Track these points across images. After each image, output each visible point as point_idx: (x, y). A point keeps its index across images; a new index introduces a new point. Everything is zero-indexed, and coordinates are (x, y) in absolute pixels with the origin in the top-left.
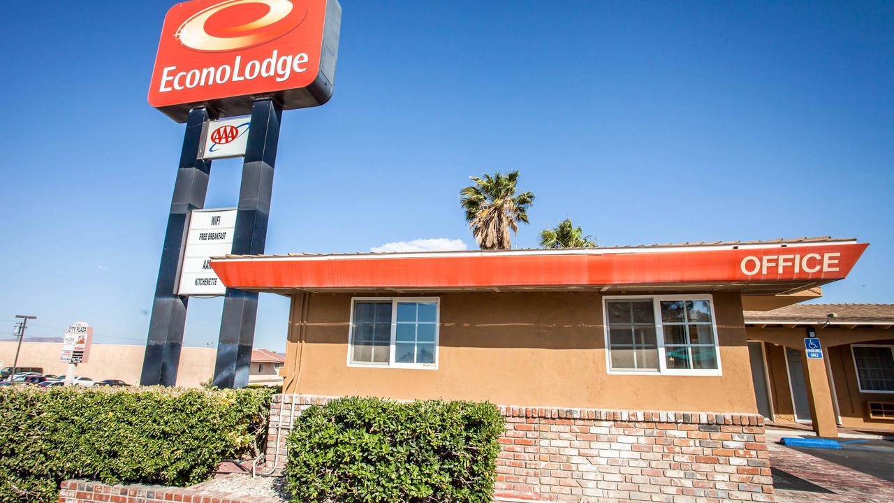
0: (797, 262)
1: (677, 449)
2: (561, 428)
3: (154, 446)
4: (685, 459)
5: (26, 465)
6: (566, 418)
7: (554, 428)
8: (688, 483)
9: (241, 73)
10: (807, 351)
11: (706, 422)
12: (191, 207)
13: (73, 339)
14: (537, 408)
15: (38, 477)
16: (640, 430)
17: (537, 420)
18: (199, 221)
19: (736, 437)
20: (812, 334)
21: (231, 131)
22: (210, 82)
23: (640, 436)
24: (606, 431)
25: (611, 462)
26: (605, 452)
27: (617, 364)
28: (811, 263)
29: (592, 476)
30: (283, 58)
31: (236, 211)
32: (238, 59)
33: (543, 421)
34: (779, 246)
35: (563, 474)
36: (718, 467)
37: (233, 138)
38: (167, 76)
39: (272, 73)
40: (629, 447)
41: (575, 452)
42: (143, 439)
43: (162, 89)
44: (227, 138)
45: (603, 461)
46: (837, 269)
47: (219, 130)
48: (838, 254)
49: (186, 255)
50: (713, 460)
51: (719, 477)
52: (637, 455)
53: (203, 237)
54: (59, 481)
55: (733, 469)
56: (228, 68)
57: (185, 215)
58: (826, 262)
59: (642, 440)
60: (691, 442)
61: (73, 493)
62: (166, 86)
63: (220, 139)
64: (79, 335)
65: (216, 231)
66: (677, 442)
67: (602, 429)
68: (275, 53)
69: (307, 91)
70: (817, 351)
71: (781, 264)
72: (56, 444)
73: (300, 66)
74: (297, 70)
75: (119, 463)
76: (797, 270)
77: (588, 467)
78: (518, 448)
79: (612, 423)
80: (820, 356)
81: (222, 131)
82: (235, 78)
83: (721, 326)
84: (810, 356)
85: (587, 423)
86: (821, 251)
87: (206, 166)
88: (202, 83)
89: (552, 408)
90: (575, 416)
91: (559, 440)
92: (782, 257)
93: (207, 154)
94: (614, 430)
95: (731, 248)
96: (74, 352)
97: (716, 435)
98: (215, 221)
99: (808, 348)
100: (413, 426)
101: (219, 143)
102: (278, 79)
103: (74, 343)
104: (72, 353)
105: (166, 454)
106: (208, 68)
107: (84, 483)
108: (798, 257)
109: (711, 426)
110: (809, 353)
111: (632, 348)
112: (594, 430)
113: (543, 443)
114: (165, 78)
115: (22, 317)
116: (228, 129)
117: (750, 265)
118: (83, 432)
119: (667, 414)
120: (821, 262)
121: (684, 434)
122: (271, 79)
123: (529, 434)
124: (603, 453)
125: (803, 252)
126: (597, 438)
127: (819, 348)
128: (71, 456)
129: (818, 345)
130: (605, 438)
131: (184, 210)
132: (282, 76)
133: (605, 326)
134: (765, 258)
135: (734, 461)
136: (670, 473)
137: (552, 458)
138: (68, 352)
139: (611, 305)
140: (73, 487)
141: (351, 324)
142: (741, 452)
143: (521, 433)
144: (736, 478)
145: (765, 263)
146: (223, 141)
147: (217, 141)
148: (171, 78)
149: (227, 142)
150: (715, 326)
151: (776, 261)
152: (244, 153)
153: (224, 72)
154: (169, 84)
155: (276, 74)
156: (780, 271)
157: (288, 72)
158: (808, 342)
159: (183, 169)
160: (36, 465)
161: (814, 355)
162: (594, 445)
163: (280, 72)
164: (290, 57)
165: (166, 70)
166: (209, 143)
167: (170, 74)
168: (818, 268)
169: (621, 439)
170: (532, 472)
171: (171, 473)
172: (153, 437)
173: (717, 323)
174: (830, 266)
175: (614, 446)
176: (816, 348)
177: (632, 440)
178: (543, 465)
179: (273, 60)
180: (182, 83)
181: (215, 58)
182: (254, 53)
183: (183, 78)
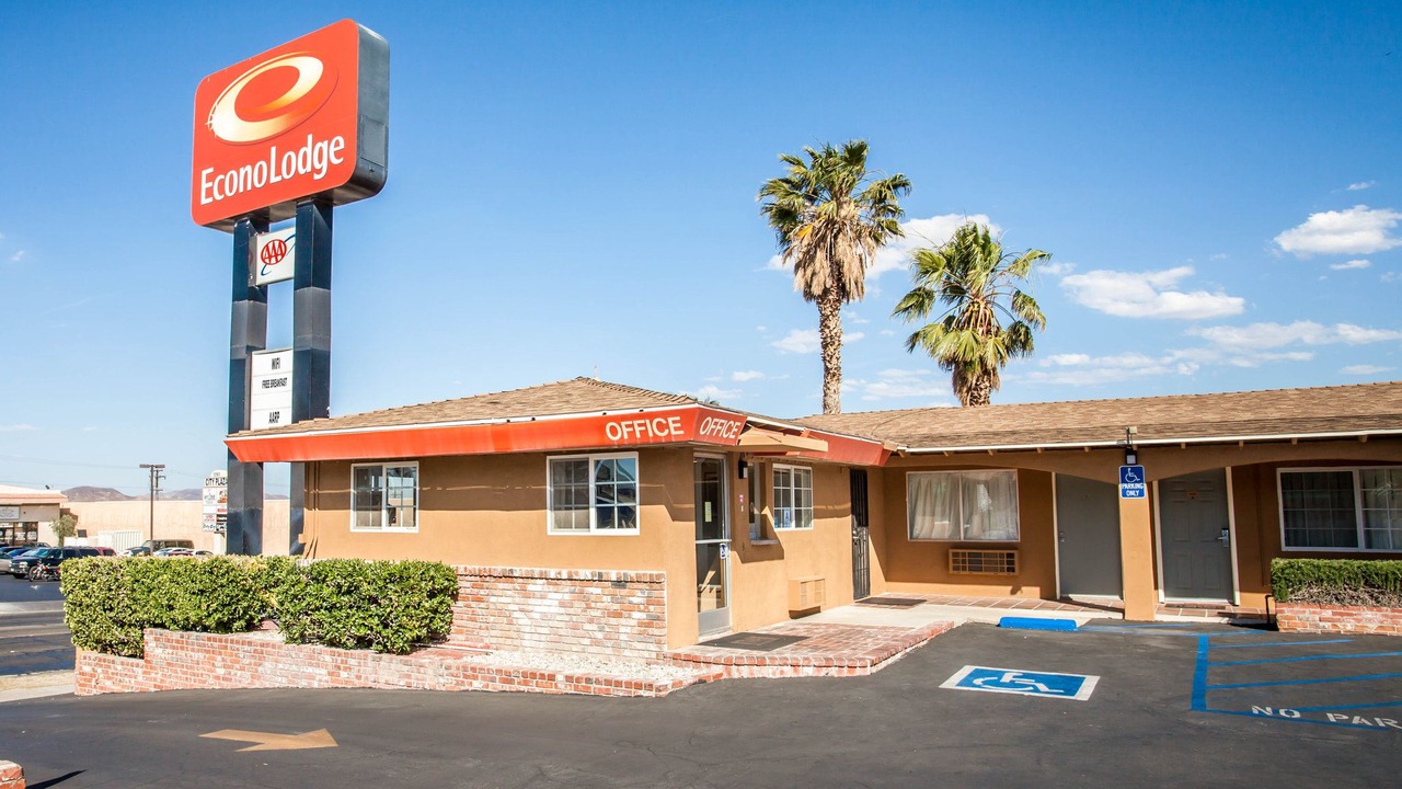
0: (649, 426)
1: (593, 605)
2: (506, 586)
3: (196, 600)
4: (598, 613)
5: (121, 616)
6: (508, 577)
7: (501, 586)
8: (600, 635)
9: (278, 172)
10: (1121, 486)
11: (615, 579)
12: (250, 349)
13: (213, 497)
14: (487, 568)
15: (130, 626)
16: (567, 587)
17: (487, 579)
18: (260, 365)
19: (639, 594)
20: (1131, 459)
21: (280, 246)
22: (249, 188)
23: (565, 592)
24: (539, 588)
25: (545, 617)
26: (539, 607)
27: (559, 524)
28: (661, 427)
29: (527, 629)
30: (319, 145)
31: (292, 351)
32: (273, 149)
33: (493, 579)
34: (637, 411)
35: (507, 627)
36: (623, 621)
37: (283, 255)
38: (207, 182)
39: (309, 169)
40: (556, 603)
41: (516, 607)
42: (188, 595)
43: (204, 201)
44: (276, 256)
45: (537, 616)
46: (682, 432)
47: (267, 246)
48: (678, 418)
49: (252, 408)
50: (618, 615)
51: (622, 630)
52: (562, 610)
53: (266, 384)
54: (142, 628)
55: (634, 623)
56: (264, 163)
57: (244, 360)
58: (672, 426)
59: (567, 597)
60: (605, 598)
61: (152, 637)
62: (207, 197)
63: (270, 257)
64: (219, 490)
65: (278, 377)
66: (593, 598)
67: (536, 586)
68: (310, 137)
69: (351, 185)
70: (1138, 486)
71: (638, 429)
72: (134, 599)
73: (337, 155)
74: (336, 161)
75: (175, 613)
76: (651, 434)
77: (526, 621)
78: (473, 604)
79: (544, 581)
80: (1141, 494)
81: (271, 246)
82: (274, 179)
83: (644, 485)
84: (1124, 495)
85: (525, 581)
86: (665, 415)
87: (260, 294)
88: (241, 190)
89: (499, 569)
90: (515, 575)
91: (504, 597)
92: (636, 422)
93: (260, 280)
94: (546, 588)
95: (600, 414)
96: (218, 516)
97: (624, 592)
98: (275, 364)
99: (1124, 481)
100: (350, 580)
101: (270, 264)
102: (317, 177)
103: (215, 502)
104: (215, 517)
105: (204, 606)
106: (244, 166)
107: (159, 630)
108: (648, 421)
109: (619, 583)
110: (1124, 491)
111: (571, 509)
112: (530, 588)
113: (493, 599)
114: (205, 185)
115: (148, 466)
116: (277, 243)
117: (614, 431)
118: (150, 591)
119: (585, 573)
120: (667, 426)
121: (599, 591)
122: (309, 175)
123: (482, 592)
124: (537, 609)
125: (651, 416)
126: (533, 595)
127: (1141, 481)
128: (146, 609)
129: (1140, 476)
130: (538, 595)
131: (243, 355)
132: (319, 171)
133: (548, 487)
134: (623, 423)
135: (636, 615)
136: (587, 626)
137: (501, 612)
138: (210, 516)
139: (554, 464)
140: (151, 633)
141: (352, 490)
142: (642, 607)
143: (476, 590)
144: (637, 629)
145: (624, 428)
146: (273, 260)
147: (267, 260)
148: (210, 184)
149: (277, 262)
150: (638, 485)
151: (632, 426)
152: (292, 274)
153: (260, 170)
154: (209, 192)
155: (314, 170)
156: (638, 435)
157: (325, 165)
158: (1124, 471)
159: (236, 302)
160: (127, 616)
161: (1132, 493)
162: (531, 601)
163: (317, 166)
164: (326, 142)
165: (204, 175)
166: (260, 264)
167: (210, 178)
168: (666, 431)
169: (551, 595)
170: (483, 625)
171: (210, 622)
172: (194, 593)
173: (640, 482)
174: (676, 429)
175: (545, 602)
176: (1136, 482)
177: (559, 596)
178: (492, 619)
179: (308, 149)
180: (221, 191)
181: (251, 152)
182: (288, 141)
183: (222, 183)
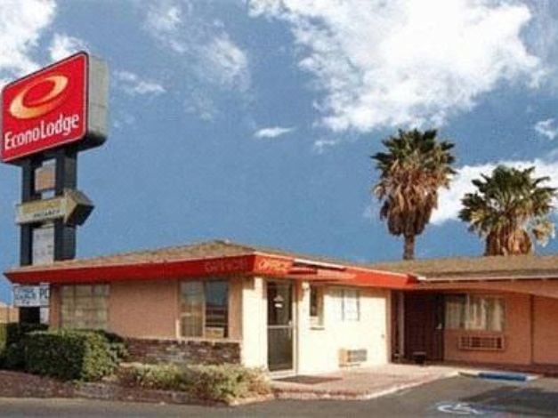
1: (202, 358)
6: (156, 343)
7: (152, 347)
9: (45, 133)
16: (188, 349)
22: (31, 141)
30: (66, 119)
33: (147, 345)
39: (61, 131)
40: (182, 357)
43: (7, 148)
56: (37, 129)
62: (8, 146)
67: (171, 348)
68: (61, 116)
73: (75, 124)
74: (75, 126)
78: (137, 357)
87: (38, 195)
88: (26, 142)
94: (176, 349)
97: (219, 352)
102: (65, 134)
106: (27, 131)
112: (168, 349)
114: (7, 140)
119: (198, 342)
122: (61, 135)
123: (141, 351)
126: (169, 353)
132: (66, 132)
142: (229, 360)
143: (138, 350)
148: (10, 140)
152: (53, 185)
153: (36, 132)
154: (10, 144)
155: (63, 131)
156: (223, 269)
157: (69, 129)
164: (70, 118)
165: (7, 135)
167: (10, 137)
179: (59, 121)
180: (16, 143)
181: (30, 123)
182: (50, 117)
183: (16, 140)
